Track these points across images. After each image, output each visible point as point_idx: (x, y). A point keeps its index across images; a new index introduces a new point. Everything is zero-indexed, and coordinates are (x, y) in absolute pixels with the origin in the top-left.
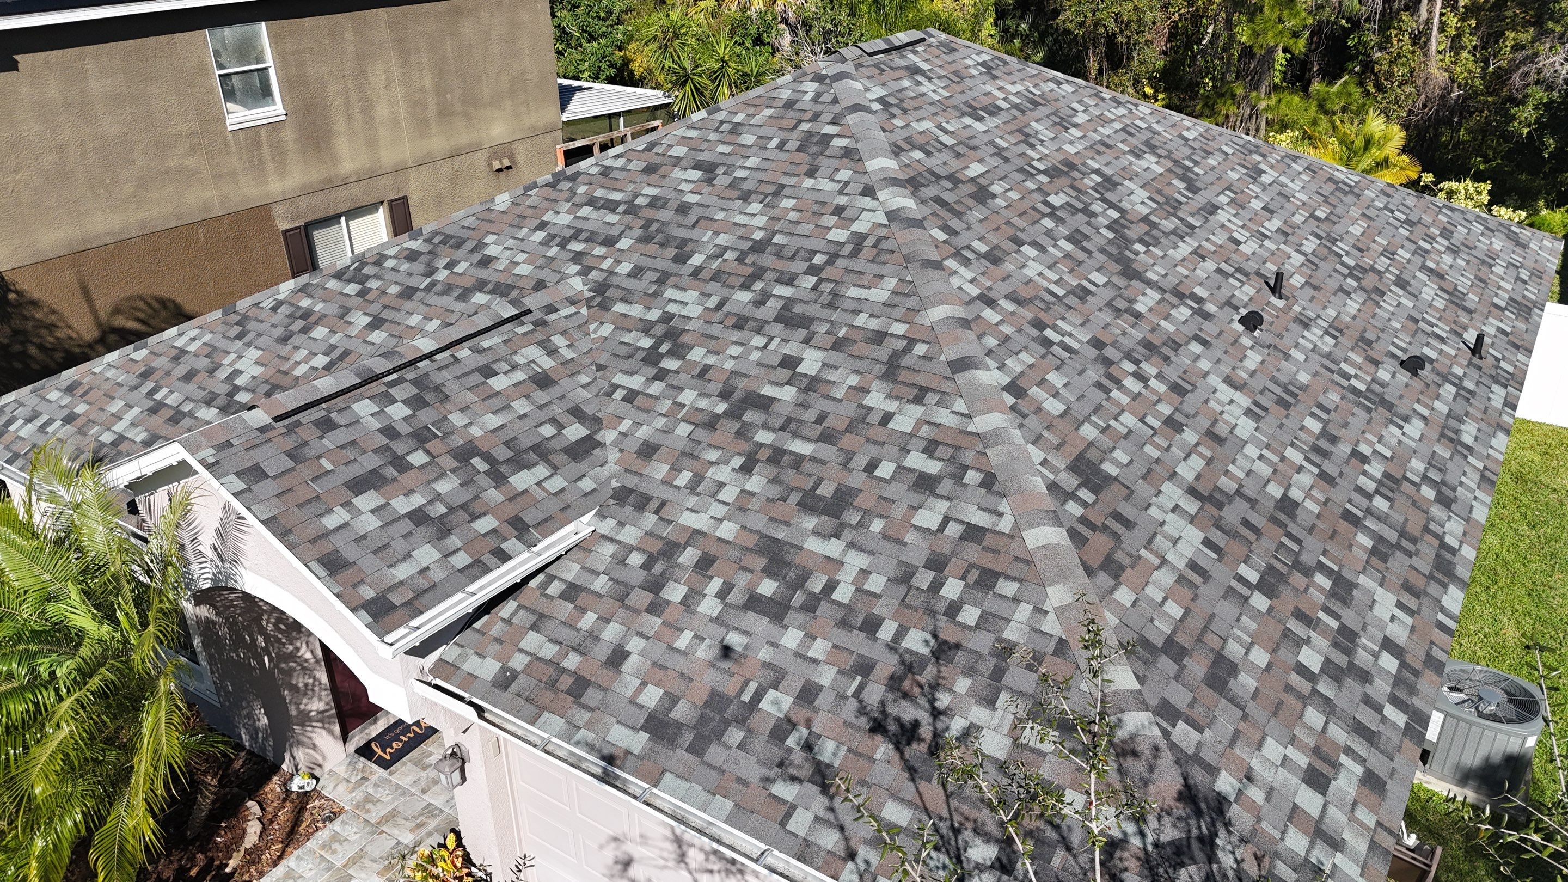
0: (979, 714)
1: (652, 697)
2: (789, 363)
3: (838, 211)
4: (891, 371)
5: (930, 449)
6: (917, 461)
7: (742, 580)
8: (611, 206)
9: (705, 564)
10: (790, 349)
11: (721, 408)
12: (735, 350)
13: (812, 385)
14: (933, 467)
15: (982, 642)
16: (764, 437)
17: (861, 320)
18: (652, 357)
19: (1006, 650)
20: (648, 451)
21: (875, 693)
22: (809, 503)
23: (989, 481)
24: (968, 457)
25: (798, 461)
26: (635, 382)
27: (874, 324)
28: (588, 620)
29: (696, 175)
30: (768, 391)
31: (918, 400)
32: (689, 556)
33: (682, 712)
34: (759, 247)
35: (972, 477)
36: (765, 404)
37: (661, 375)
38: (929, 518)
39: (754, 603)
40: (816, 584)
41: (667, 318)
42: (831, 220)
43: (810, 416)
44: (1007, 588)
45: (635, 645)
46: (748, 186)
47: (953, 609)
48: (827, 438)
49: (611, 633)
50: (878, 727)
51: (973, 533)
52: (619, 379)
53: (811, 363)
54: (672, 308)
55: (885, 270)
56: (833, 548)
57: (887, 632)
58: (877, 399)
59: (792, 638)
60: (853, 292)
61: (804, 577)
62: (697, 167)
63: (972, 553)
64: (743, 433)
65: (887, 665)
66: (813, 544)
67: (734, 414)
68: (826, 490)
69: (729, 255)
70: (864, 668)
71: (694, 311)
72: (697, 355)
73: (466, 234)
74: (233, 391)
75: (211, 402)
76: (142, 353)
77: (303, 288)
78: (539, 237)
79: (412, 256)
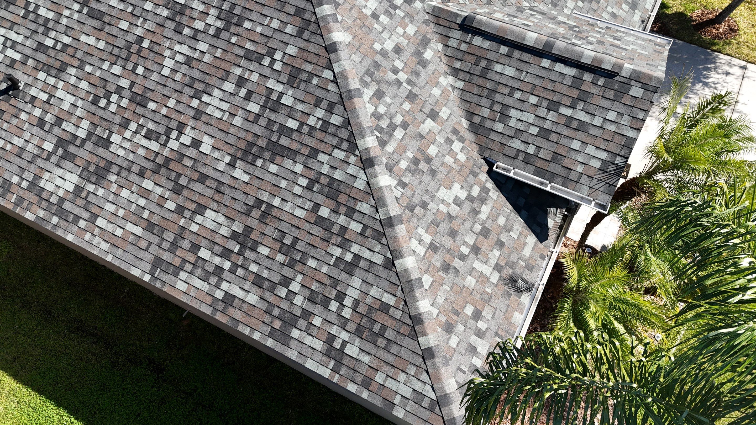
73: (368, 62)
74: (470, 198)
75: (476, 212)
76: (427, 280)
77: (390, 169)
78: (384, 19)
79: (379, 95)
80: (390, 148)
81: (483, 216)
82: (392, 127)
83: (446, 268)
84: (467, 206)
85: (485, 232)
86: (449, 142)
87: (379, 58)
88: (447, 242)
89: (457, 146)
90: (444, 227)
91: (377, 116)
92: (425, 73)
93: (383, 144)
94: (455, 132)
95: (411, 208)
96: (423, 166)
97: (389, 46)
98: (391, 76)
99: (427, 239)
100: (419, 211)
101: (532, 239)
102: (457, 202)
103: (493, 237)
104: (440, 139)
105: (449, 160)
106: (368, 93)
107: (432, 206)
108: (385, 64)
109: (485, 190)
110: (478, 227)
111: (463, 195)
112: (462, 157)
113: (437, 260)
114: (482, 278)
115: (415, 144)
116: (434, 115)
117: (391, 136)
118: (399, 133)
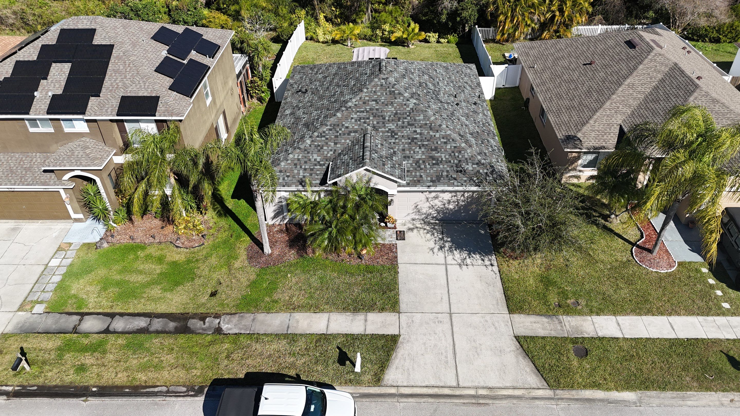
0: (467, 166)
1: (429, 179)
2: (415, 131)
3: (405, 105)
4: (431, 129)
5: (443, 138)
6: (442, 140)
7: (430, 162)
8: (363, 112)
9: (424, 162)
10: (414, 129)
11: (410, 141)
12: (405, 132)
13: (421, 134)
14: (445, 140)
15: (463, 159)
16: (419, 143)
17: (421, 122)
18: (393, 137)
19: (466, 159)
20: (403, 150)
21: (455, 168)
22: (432, 150)
23: (453, 140)
24: (449, 138)
25: (427, 145)
26: (393, 141)
27: (424, 122)
28: (413, 174)
29: (374, 102)
30: (415, 136)
31: (437, 132)
32: (421, 162)
33: (434, 179)
34: (396, 113)
35: (451, 140)
36: (416, 138)
37: (396, 139)
38: (449, 147)
39: (434, 164)
40: (440, 159)
41: (390, 129)
42: (405, 107)
43: (424, 138)
44: (463, 152)
45: (422, 174)
46: (386, 103)
47: (458, 157)
48: (428, 141)
49: (418, 174)
50: (457, 172)
51: (455, 147)
52: (390, 141)
53: (418, 130)
54: (389, 127)
55: (420, 113)
56: (439, 154)
57: (452, 161)
58: (431, 133)
59: (441, 166)
60: (417, 118)
61: (438, 160)
62: (373, 101)
63: (456, 149)
64: (416, 143)
65: (454, 165)
66: (436, 155)
67: (412, 141)
68: (433, 148)
69: (392, 116)
70: (452, 166)
71: (394, 127)
72: (399, 134)
73: (338, 123)
74: (319, 162)
75: (316, 165)
76: (289, 162)
77: (312, 141)
78: (353, 120)
79: (330, 130)
80: (318, 139)
81: (316, 167)
82: (324, 136)
83: (295, 165)
84: (316, 162)
85: (312, 170)
86: (331, 150)
87: (340, 125)
88: (302, 162)
89: (332, 153)
90: (306, 160)
91: (324, 132)
92: (346, 136)
93: (318, 137)
94: (335, 150)
95: (305, 150)
96: (319, 148)
97: (346, 125)
98: (338, 130)
99: (300, 157)
100: (306, 152)
101: (318, 182)
102: (315, 160)
103: (312, 172)
104: (330, 148)
105: (326, 153)
106: (329, 127)
107: (310, 155)
108: (340, 127)
109: (324, 165)
110: (312, 167)
111: (318, 160)
112: (329, 155)
113: (296, 162)
114: (298, 174)
115: (323, 143)
116: (336, 144)
117: (321, 137)
118: (323, 139)
